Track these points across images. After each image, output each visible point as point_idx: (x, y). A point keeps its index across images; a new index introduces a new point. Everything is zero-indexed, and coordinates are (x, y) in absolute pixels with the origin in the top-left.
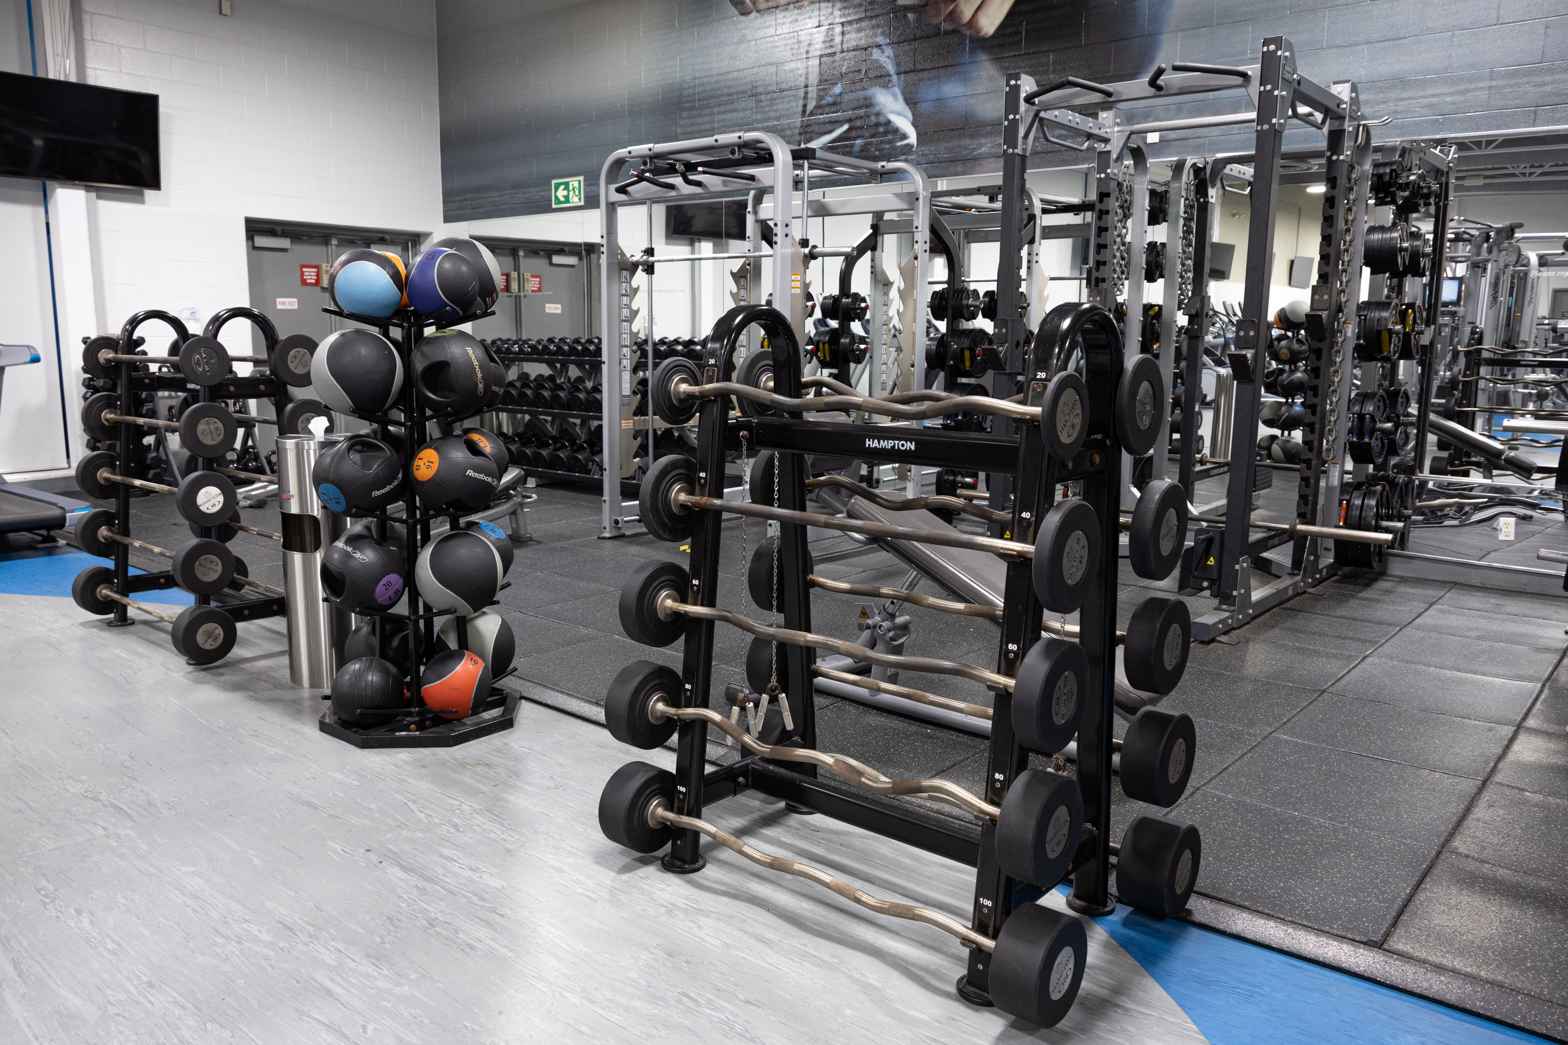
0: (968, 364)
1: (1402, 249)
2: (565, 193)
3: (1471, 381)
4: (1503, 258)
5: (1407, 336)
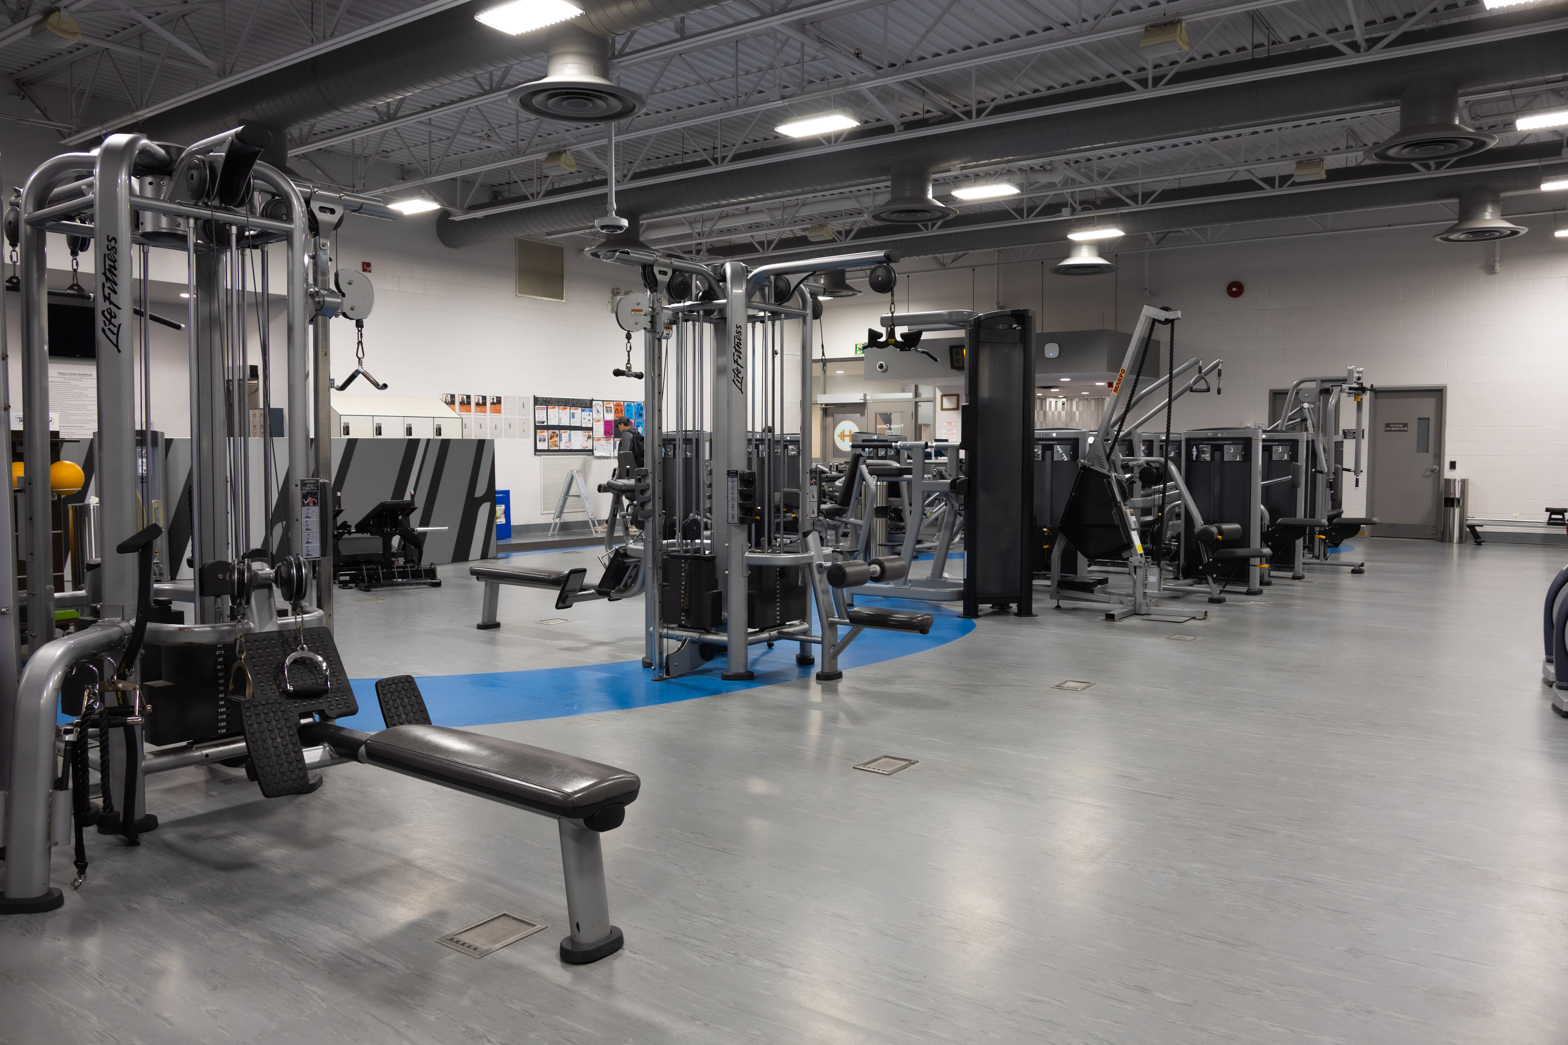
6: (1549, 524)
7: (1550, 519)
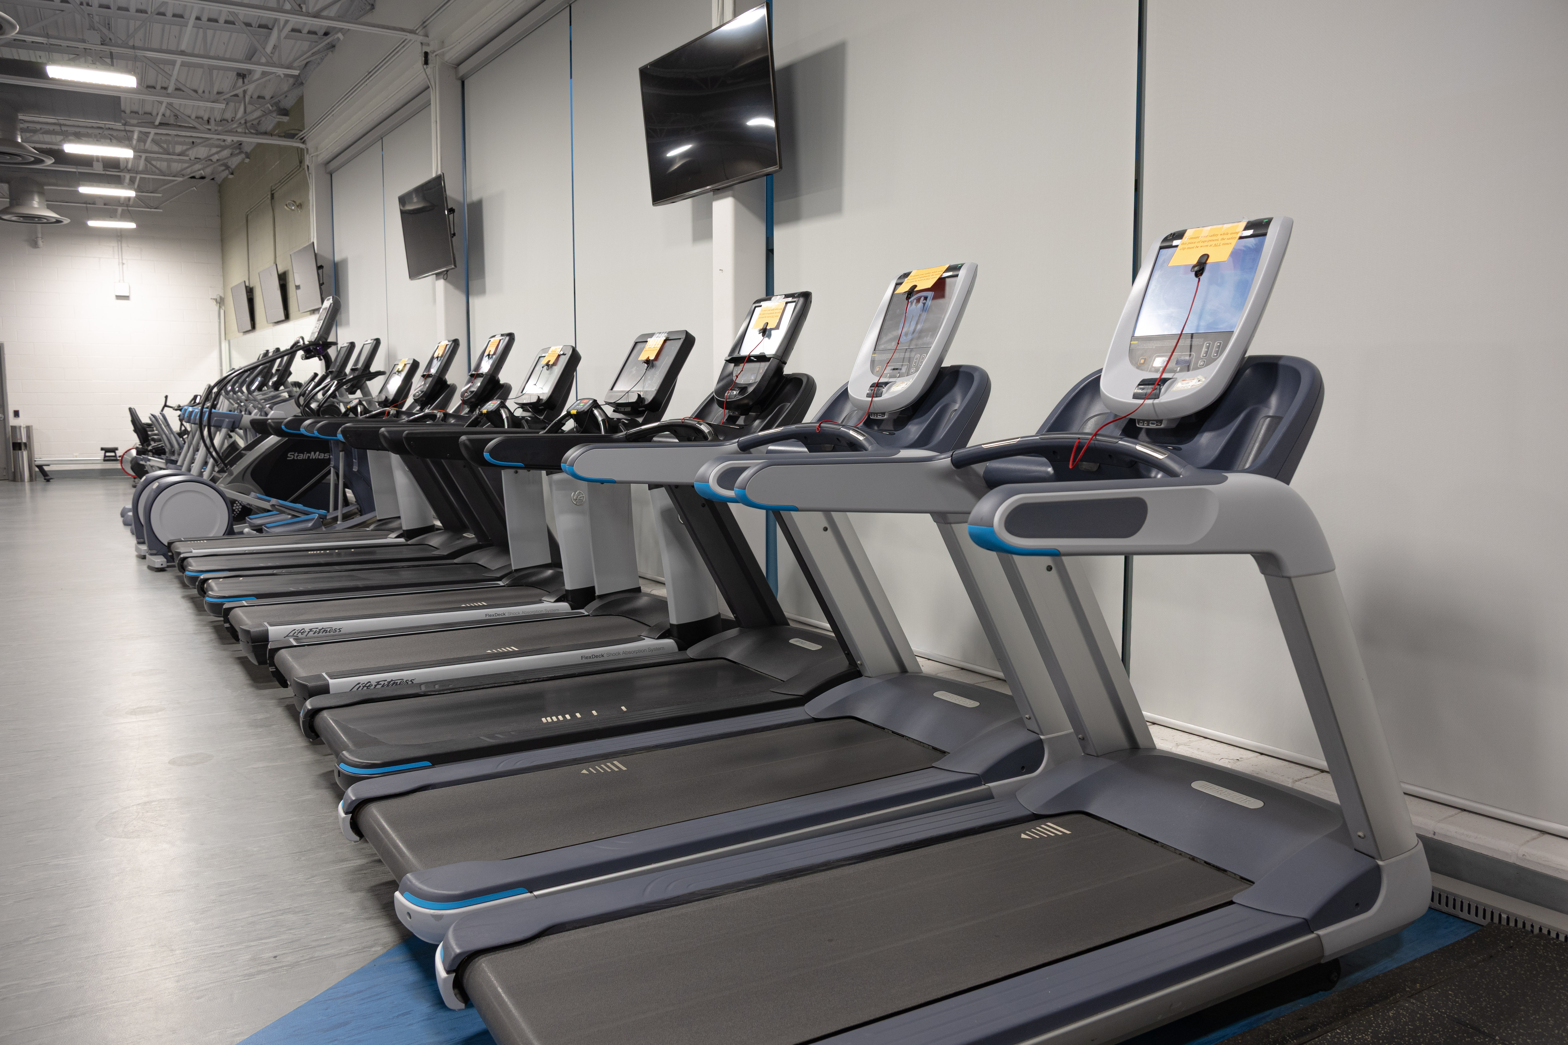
6: (105, 460)
7: (105, 456)
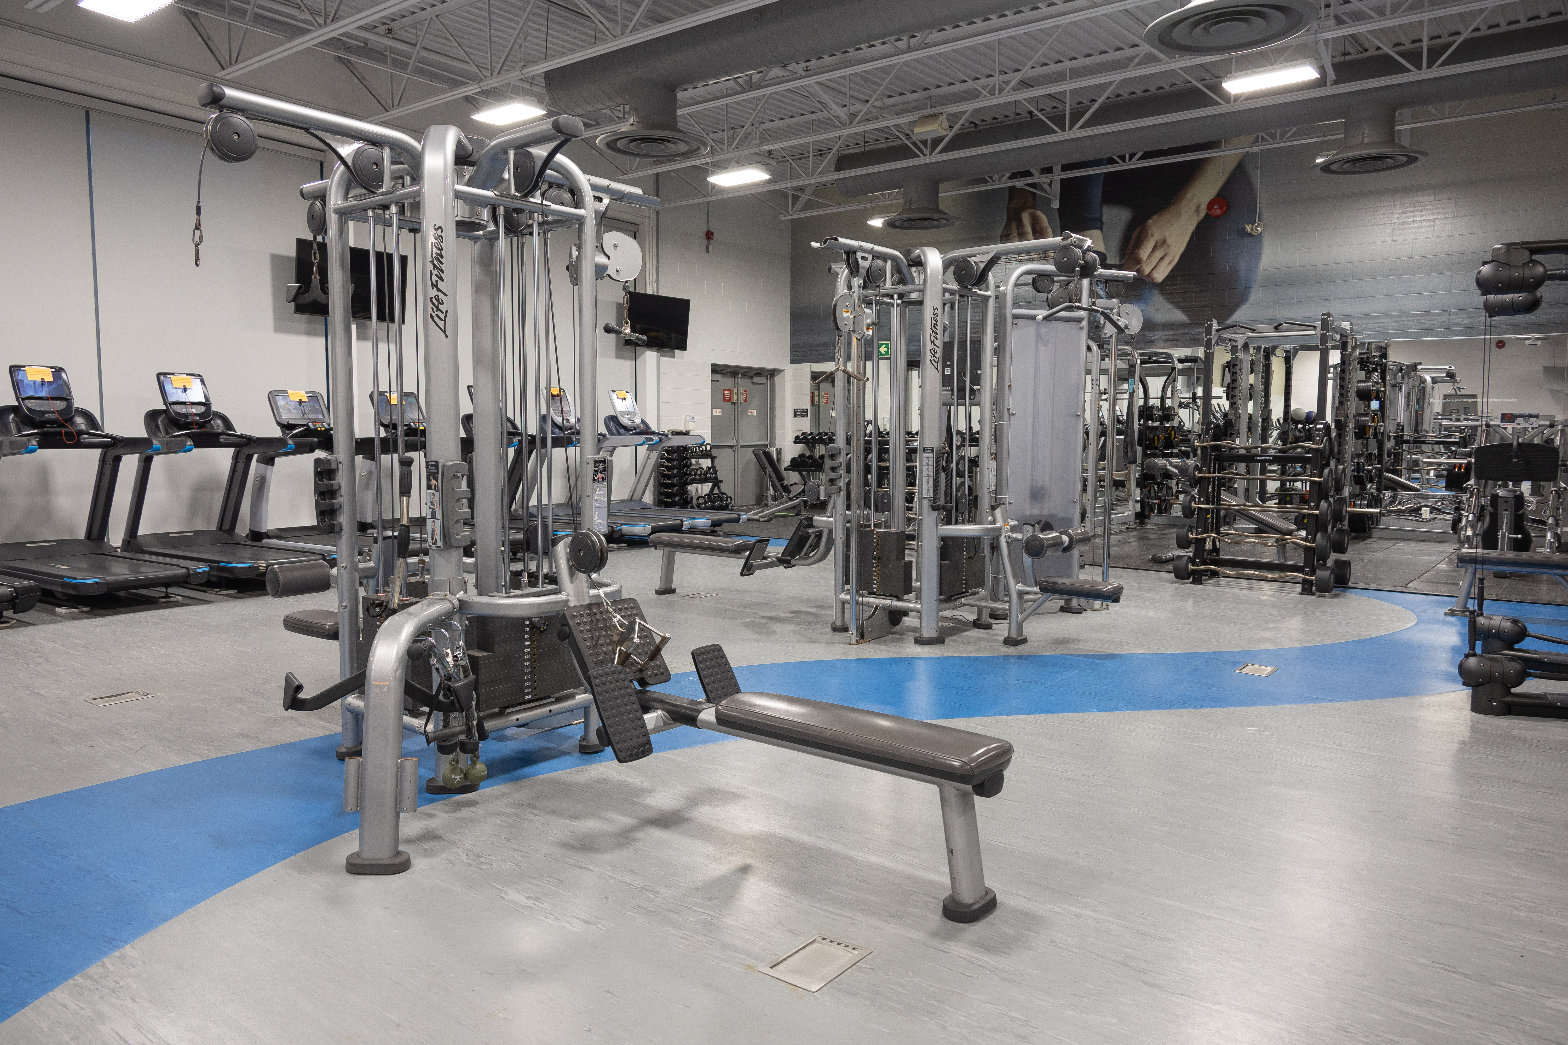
0: (1156, 443)
1: (1373, 390)
2: (886, 349)
3: (1399, 453)
4: (1411, 382)
5: (1376, 428)
